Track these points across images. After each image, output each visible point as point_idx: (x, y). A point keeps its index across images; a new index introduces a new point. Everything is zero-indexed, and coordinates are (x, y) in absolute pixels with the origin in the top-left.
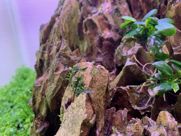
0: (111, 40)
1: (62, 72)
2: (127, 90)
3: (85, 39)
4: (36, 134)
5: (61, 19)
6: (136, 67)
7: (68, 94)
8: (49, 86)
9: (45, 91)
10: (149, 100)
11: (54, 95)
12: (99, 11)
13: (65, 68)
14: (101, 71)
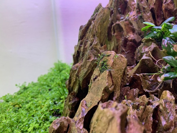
0: (134, 41)
1: (92, 61)
2: (140, 76)
3: (112, 40)
4: (68, 106)
5: (96, 22)
6: (150, 61)
7: (96, 72)
8: (82, 70)
9: (79, 73)
10: (158, 86)
11: (85, 77)
12: (126, 18)
13: (95, 58)
14: (121, 58)
